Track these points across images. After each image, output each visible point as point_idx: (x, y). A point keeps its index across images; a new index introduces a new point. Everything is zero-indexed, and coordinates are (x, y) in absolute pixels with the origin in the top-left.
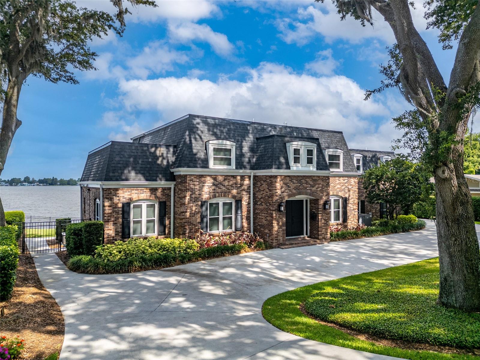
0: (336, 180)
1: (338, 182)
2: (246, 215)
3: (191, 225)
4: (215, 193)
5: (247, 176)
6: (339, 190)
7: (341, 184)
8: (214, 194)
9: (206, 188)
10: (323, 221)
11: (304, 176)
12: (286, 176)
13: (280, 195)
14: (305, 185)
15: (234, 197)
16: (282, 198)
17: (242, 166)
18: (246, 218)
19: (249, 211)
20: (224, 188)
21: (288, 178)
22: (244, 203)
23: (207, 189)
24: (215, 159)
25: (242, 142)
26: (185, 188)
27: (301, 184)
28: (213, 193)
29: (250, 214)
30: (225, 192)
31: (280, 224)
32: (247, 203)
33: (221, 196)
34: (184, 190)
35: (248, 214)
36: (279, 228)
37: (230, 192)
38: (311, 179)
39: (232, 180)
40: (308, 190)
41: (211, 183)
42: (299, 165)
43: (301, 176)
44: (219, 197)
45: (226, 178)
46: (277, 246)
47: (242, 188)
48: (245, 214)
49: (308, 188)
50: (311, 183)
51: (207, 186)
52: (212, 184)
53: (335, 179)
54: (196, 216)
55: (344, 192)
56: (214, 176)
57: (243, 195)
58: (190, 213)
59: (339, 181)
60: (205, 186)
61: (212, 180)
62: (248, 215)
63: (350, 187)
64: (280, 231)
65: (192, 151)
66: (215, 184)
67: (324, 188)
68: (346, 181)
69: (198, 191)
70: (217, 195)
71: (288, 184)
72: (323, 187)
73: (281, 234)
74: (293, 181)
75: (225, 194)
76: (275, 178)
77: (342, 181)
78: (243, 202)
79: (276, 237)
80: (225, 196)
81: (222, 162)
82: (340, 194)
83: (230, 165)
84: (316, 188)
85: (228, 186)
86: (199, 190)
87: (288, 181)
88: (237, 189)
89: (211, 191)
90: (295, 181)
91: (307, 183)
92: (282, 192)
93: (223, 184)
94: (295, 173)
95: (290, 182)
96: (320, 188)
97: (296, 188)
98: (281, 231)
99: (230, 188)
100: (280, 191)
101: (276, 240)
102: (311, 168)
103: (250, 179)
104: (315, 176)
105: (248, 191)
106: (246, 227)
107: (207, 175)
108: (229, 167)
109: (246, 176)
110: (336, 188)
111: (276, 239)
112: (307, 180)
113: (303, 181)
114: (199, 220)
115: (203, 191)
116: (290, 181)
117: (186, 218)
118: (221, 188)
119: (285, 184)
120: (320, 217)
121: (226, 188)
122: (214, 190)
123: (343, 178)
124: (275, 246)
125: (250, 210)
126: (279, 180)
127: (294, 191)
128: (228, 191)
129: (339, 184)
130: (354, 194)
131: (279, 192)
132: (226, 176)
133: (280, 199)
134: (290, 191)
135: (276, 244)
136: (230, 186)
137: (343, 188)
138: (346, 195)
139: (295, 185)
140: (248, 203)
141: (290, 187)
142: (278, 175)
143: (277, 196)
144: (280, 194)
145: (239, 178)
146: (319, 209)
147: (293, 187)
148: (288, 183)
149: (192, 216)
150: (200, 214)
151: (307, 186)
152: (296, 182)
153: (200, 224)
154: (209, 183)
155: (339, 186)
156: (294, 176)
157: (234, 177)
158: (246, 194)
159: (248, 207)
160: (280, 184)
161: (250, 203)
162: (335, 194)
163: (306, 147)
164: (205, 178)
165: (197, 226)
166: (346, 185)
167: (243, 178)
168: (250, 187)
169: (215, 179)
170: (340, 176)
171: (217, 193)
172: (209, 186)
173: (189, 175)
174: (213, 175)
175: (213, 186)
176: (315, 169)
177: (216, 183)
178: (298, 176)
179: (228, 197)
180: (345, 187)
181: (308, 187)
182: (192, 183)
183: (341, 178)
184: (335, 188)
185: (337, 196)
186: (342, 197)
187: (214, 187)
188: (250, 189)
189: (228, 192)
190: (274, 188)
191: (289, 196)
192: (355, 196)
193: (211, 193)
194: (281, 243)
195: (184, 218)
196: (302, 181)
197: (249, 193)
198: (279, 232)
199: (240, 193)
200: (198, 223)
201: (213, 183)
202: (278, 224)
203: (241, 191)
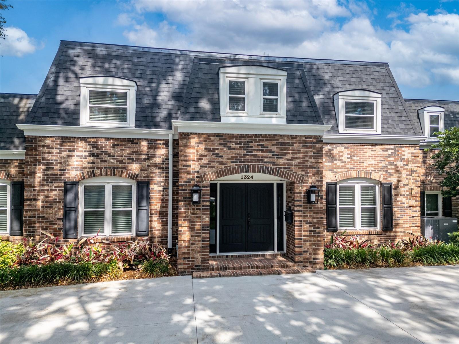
0: (365, 150)
1: (369, 153)
2: (158, 210)
3: (43, 222)
4: (94, 168)
5: (161, 140)
6: (372, 169)
7: (378, 158)
8: (92, 170)
9: (75, 160)
10: (306, 226)
11: (256, 136)
12: (209, 135)
13: (198, 172)
14: (259, 154)
15: (134, 177)
16: (201, 178)
17: (151, 123)
18: (160, 214)
19: (164, 202)
20: (112, 161)
21: (218, 139)
22: (156, 188)
23: (77, 161)
24: (92, 110)
25: (160, 83)
26: (33, 160)
27: (250, 151)
28: (89, 168)
29: (168, 207)
30: (114, 168)
31: (197, 227)
32: (161, 189)
33: (107, 174)
34: (31, 162)
35: (162, 207)
36: (192, 236)
37: (125, 168)
38: (274, 142)
39: (129, 147)
40: (266, 162)
41: (85, 151)
42: (241, 113)
43: (249, 136)
44: (101, 175)
45: (116, 143)
46: (187, 270)
47: (151, 161)
48: (156, 205)
49: (266, 160)
50: (274, 149)
51: (77, 156)
52: (87, 154)
53: (362, 147)
54: (54, 206)
55: (384, 173)
56: (93, 140)
57: (152, 173)
58: (43, 202)
59: (373, 153)
60: (74, 156)
61: (88, 147)
62: (164, 209)
63: (399, 164)
64: (195, 241)
65: (55, 99)
66: (94, 154)
67: (308, 161)
68: (390, 152)
69: (59, 165)
70: (98, 172)
71: (217, 151)
72: (307, 158)
73: (198, 246)
74: (228, 144)
75: (113, 172)
76: (185, 138)
77: (381, 152)
78: (151, 186)
79: (184, 253)
80: (113, 174)
81: (110, 116)
82: (375, 176)
83: (125, 120)
84: (288, 160)
85: (122, 156)
86: (61, 163)
87: (216, 145)
88: (141, 164)
89: (85, 166)
90: (233, 145)
91: (263, 148)
92: (201, 166)
93: (109, 154)
94: (232, 128)
95: (220, 147)
96: (298, 160)
97: (235, 159)
98: (199, 241)
99: (126, 161)
100: (197, 163)
101: (184, 258)
102: (274, 121)
103: (167, 147)
104: (284, 135)
105: (164, 166)
106: (159, 230)
107: (78, 138)
108: (122, 124)
109: (159, 140)
110: (365, 164)
111: (186, 256)
112: (265, 143)
113: (255, 145)
114: (61, 214)
115: (68, 165)
116: (221, 144)
117: (35, 210)
118: (106, 161)
119: (209, 151)
120: (296, 218)
121: (117, 161)
122: (92, 163)
123: (382, 147)
124: (183, 270)
125: (168, 200)
126: (194, 141)
127: (231, 165)
128: (120, 165)
129: (374, 157)
130: (411, 177)
131: (194, 166)
132: (117, 139)
133: (198, 179)
134: (220, 164)
135: (186, 266)
136: (125, 156)
137: (383, 164)
138: (389, 179)
139: (234, 153)
140: (164, 189)
141: (222, 157)
142: (191, 133)
143: (189, 173)
144: (197, 169)
145: (144, 143)
146: (294, 201)
147: (230, 157)
148: (218, 149)
149: (46, 207)
150: (62, 204)
151: (265, 155)
152: (237, 147)
153: (63, 221)
154: (82, 151)
155: (372, 162)
156: (233, 136)
157: (135, 142)
158: (159, 172)
159: (163, 195)
160: (197, 151)
161: (168, 189)
162: (363, 176)
163: (260, 79)
164: (74, 142)
165: (56, 224)
166: (392, 159)
167: (152, 143)
168: (168, 159)
169: (94, 145)
170: (374, 143)
171: (97, 168)
172: (82, 156)
173: (40, 137)
174: (90, 138)
175: (90, 156)
176: (284, 121)
177: (96, 151)
178: (242, 136)
179: (121, 176)
180: (387, 163)
181: (266, 157)
182: (47, 151)
183: (378, 147)
184: (362, 165)
185: (369, 179)
186: (381, 182)
187: (92, 158)
188: (168, 164)
189: (121, 168)
190: (182, 158)
191: (220, 174)
192: (413, 181)
193: (85, 168)
194: (196, 266)
195: (30, 210)
196: (251, 145)
197: (165, 170)
198: (193, 244)
199: (146, 170)
200: (58, 219)
201: (91, 151)
202: (191, 228)
203: (148, 166)
